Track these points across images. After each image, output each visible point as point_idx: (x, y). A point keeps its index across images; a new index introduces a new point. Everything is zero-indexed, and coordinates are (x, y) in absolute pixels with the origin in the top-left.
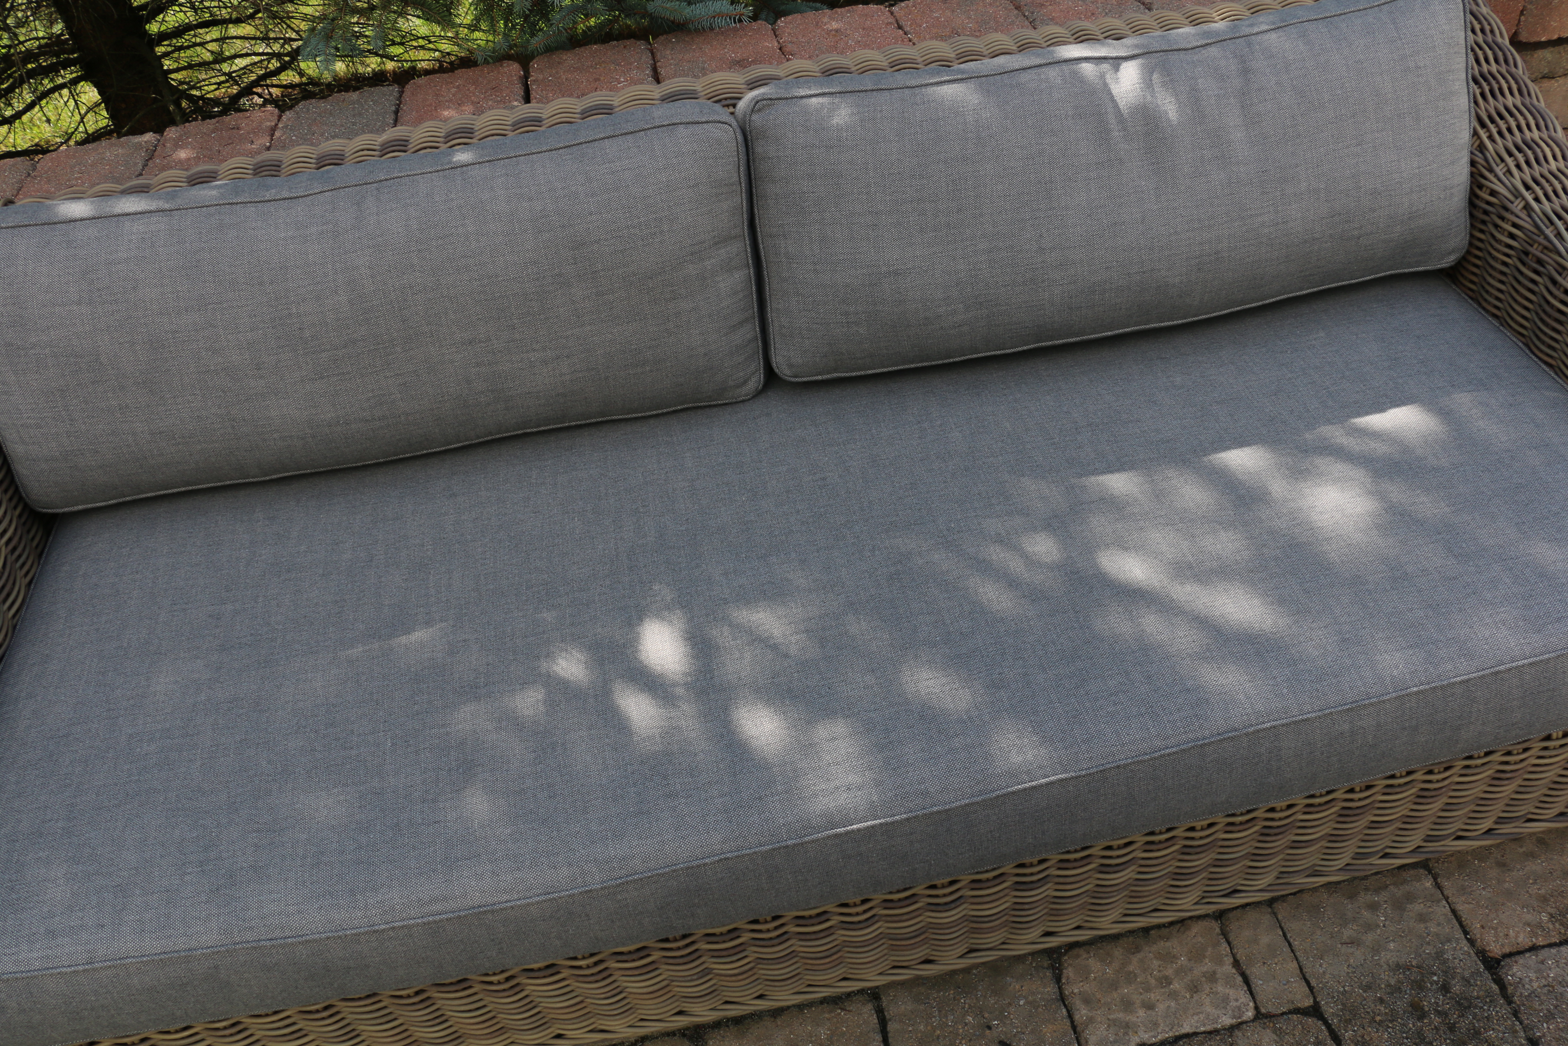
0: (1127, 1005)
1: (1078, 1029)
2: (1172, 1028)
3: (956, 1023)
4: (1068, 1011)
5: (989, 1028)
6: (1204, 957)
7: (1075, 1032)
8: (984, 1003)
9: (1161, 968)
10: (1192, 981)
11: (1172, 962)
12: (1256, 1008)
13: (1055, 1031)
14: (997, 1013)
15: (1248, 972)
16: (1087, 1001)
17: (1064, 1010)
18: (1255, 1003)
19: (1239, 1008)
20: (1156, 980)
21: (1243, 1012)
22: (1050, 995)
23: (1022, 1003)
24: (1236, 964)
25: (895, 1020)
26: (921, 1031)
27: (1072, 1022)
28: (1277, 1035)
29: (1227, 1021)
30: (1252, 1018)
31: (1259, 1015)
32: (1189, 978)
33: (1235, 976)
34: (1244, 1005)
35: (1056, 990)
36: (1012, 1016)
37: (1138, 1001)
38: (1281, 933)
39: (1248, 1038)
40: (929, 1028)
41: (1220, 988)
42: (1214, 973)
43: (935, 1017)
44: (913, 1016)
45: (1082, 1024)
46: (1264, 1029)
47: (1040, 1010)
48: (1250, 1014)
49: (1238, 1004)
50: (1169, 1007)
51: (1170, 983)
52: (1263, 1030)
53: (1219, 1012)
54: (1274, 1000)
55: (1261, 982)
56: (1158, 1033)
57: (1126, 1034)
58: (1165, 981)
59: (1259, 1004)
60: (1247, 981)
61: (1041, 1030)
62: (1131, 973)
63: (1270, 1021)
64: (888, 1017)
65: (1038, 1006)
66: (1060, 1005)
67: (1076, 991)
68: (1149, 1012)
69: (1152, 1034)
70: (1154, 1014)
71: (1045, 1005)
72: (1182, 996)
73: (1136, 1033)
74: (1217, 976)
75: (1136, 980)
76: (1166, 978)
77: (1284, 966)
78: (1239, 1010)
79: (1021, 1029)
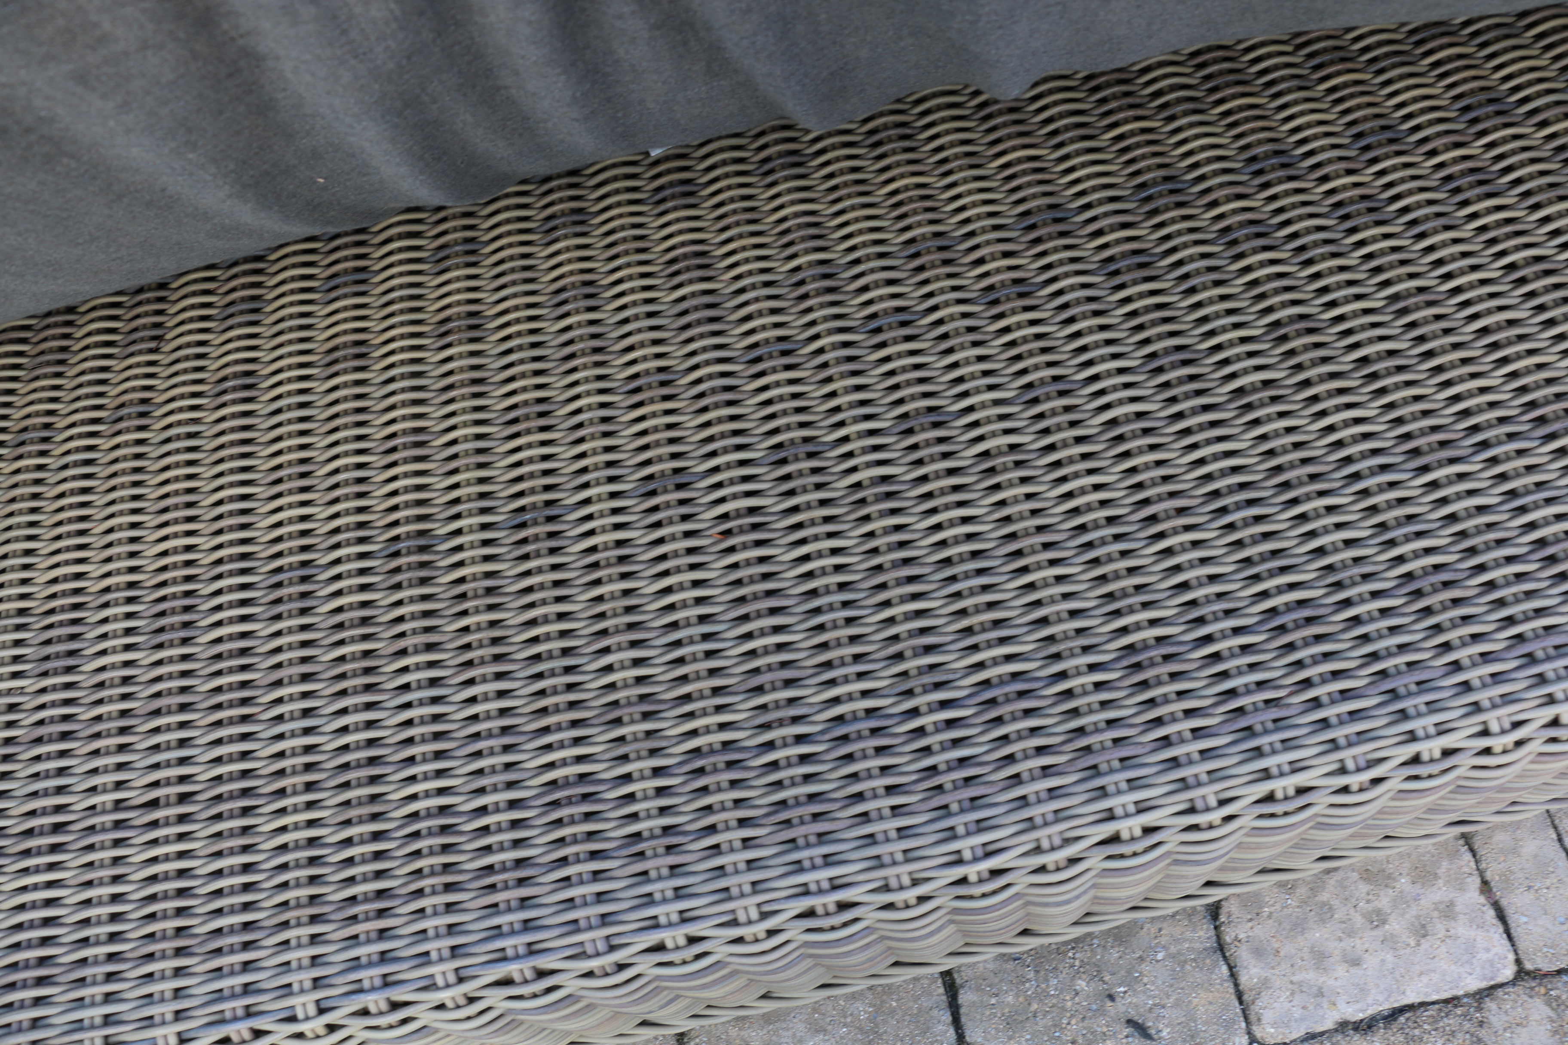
0: (1320, 958)
1: (1245, 997)
2: (1389, 996)
3: (1061, 992)
4: (1231, 968)
5: (1111, 997)
6: (1436, 876)
7: (1241, 1002)
8: (1103, 956)
9: (1370, 897)
10: (1418, 917)
11: (1386, 886)
12: (1518, 962)
13: (1211, 1003)
14: (1123, 973)
15: (1504, 902)
16: (1259, 952)
17: (1225, 969)
18: (1516, 954)
19: (1491, 963)
20: (1364, 916)
21: (1498, 970)
22: (1201, 943)
23: (1160, 956)
24: (1485, 886)
25: (970, 988)
26: (1008, 1004)
27: (1236, 985)
28: (1553, 1009)
29: (1474, 984)
30: (1511, 977)
31: (1522, 973)
32: (1414, 913)
33: (1485, 909)
34: (1500, 958)
35: (1212, 933)
36: (1145, 980)
37: (1336, 952)
38: (1554, 836)
39: (1506, 1012)
40: (1021, 999)
41: (1461, 929)
42: (1451, 905)
43: (1029, 980)
44: (996, 980)
45: (1251, 990)
46: (1531, 997)
47: (1188, 967)
48: (1508, 972)
49: (1489, 956)
50: (1383, 961)
51: (1384, 922)
52: (1530, 1000)
53: (1462, 970)
54: (1545, 950)
55: (1525, 919)
56: (1368, 1005)
57: (1318, 1006)
58: (1377, 919)
59: (1522, 956)
60: (1502, 917)
61: (1190, 1002)
62: (1324, 904)
63: (1540, 985)
64: (958, 981)
65: (1185, 962)
66: (1218, 960)
67: (1241, 936)
68: (1353, 970)
69: (1358, 1006)
70: (1360, 972)
71: (1195, 960)
72: (1404, 942)
73: (1334, 1004)
74: (1457, 909)
75: (1332, 916)
76: (1378, 912)
77: (1561, 892)
78: (1492, 966)
79: (1161, 999)
